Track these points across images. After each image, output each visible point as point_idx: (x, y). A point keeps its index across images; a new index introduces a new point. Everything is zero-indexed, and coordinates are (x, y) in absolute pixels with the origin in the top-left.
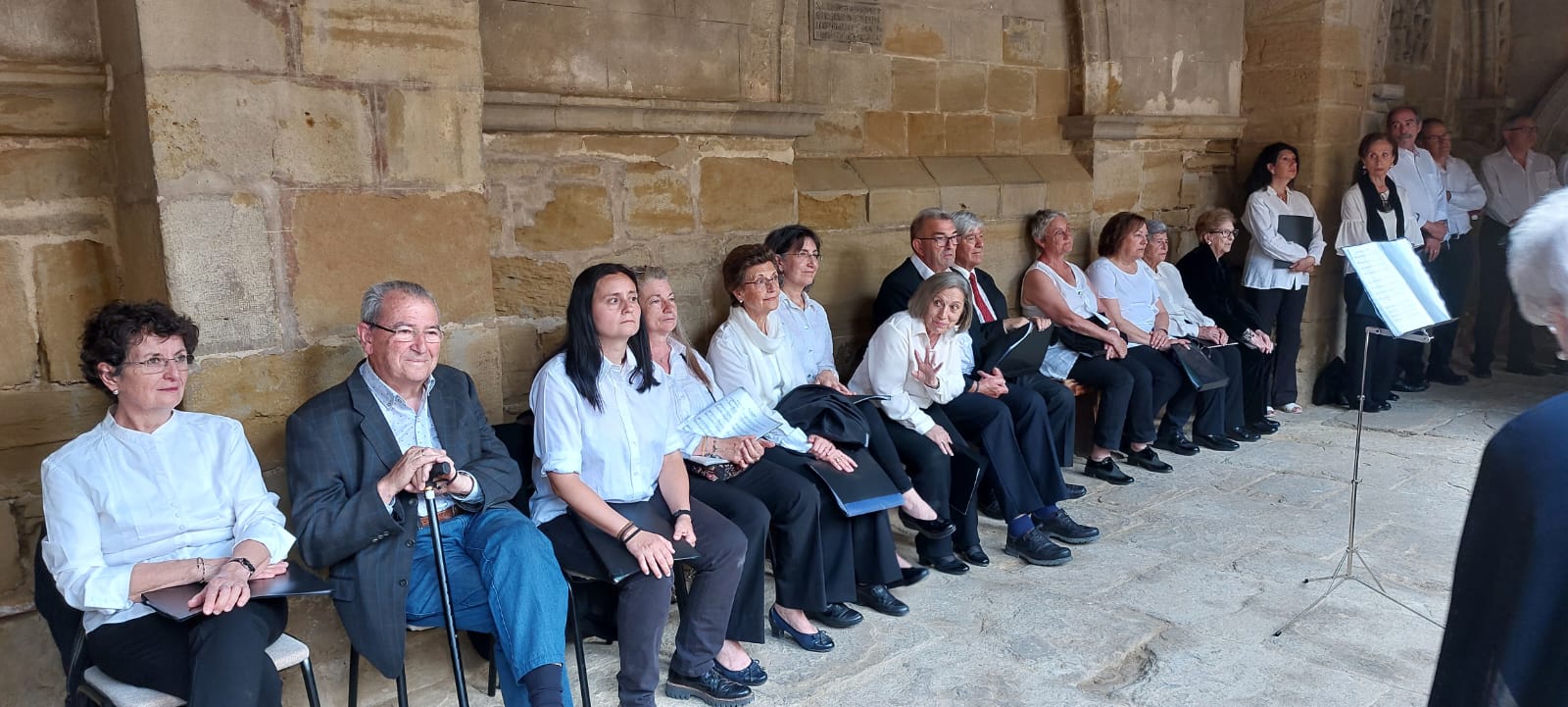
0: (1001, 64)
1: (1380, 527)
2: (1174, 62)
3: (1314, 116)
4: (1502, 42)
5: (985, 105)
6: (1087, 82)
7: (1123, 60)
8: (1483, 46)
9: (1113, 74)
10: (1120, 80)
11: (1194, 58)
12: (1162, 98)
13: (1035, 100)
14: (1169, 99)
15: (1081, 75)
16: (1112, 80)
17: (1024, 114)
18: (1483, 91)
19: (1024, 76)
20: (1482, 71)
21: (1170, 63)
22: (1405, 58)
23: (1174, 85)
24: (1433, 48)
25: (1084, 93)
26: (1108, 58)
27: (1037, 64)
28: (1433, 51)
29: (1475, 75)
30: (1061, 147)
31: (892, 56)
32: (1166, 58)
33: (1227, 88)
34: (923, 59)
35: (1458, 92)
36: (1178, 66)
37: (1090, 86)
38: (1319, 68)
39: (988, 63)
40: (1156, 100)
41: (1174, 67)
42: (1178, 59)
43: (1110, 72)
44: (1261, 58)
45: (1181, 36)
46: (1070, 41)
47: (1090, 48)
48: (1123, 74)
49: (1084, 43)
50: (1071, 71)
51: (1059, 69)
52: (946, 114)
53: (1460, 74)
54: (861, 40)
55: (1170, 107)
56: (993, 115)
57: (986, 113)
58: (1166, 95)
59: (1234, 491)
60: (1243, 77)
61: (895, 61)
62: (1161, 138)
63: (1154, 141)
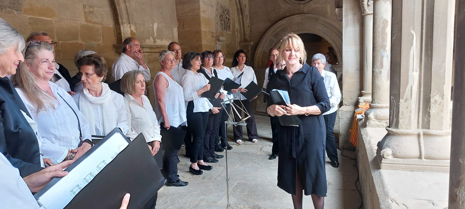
0: (85, 23)
2: (154, 26)
3: (201, 46)
4: (248, 26)
5: (79, 39)
6: (122, 32)
7: (135, 24)
8: (244, 27)
9: (132, 29)
10: (135, 31)
11: (161, 26)
12: (151, 39)
13: (102, 38)
14: (154, 39)
15: (120, 29)
16: (132, 31)
17: (98, 43)
18: (245, 40)
19: (96, 28)
20: (244, 34)
21: (153, 27)
22: (225, 29)
23: (155, 35)
24: (231, 27)
25: (121, 36)
26: (130, 24)
27: (101, 24)
28: (232, 28)
29: (243, 36)
30: (115, 55)
31: (29, 16)
32: (151, 25)
33: (173, 36)
34: (45, 18)
35: (239, 41)
36: (156, 28)
37: (124, 33)
38: (201, 30)
39: (79, 22)
40: (149, 39)
41: (154, 28)
42: (156, 26)
43: (131, 29)
44: (183, 26)
45: (156, 18)
46: (114, 16)
47: (122, 19)
48: (136, 29)
49: (119, 17)
50: (116, 27)
51: (111, 26)
52: (60, 42)
53: (239, 35)
54: (9, 8)
55: (155, 42)
56: (84, 43)
57: (80, 42)
58: (153, 38)
60: (178, 33)
61: (30, 19)
62: (153, 52)
63: (151, 54)
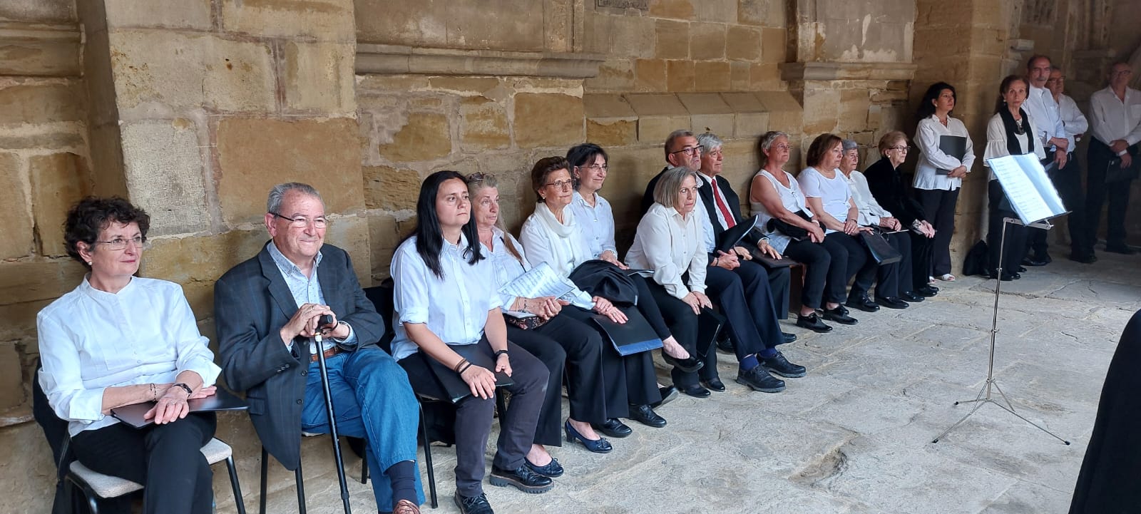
0: (736, 24)
1: (1012, 364)
2: (864, 23)
3: (967, 63)
4: (1107, 8)
5: (725, 54)
6: (800, 38)
7: (826, 22)
8: (1092, 10)
9: (818, 32)
10: (823, 36)
11: (878, 20)
12: (855, 49)
13: (761, 51)
14: (860, 50)
15: (795, 32)
16: (818, 36)
17: (753, 61)
18: (1092, 45)
19: (753, 33)
20: (1092, 31)
21: (861, 23)
22: (1035, 20)
23: (864, 41)
24: (1055, 13)
25: (797, 46)
26: (816, 20)
27: (763, 24)
28: (1056, 16)
29: (1087, 33)
30: (780, 86)
31: (656, 18)
32: (858, 20)
33: (902, 43)
34: (678, 20)
35: (1073, 45)
36: (867, 25)
37: (802, 41)
38: (971, 28)
39: (726, 24)
40: (850, 51)
41: (864, 26)
42: (867, 20)
43: (817, 31)
44: (928, 18)
45: (869, 3)
46: (787, 7)
47: (802, 12)
48: (826, 32)
49: (798, 9)
50: (788, 29)
51: (779, 27)
52: (695, 62)
53: (1075, 32)
54: (633, 6)
55: (860, 56)
56: (730, 62)
57: (725, 60)
58: (858, 48)
59: (905, 338)
60: (915, 34)
61: (658, 22)
62: (854, 79)
63: (848, 81)
